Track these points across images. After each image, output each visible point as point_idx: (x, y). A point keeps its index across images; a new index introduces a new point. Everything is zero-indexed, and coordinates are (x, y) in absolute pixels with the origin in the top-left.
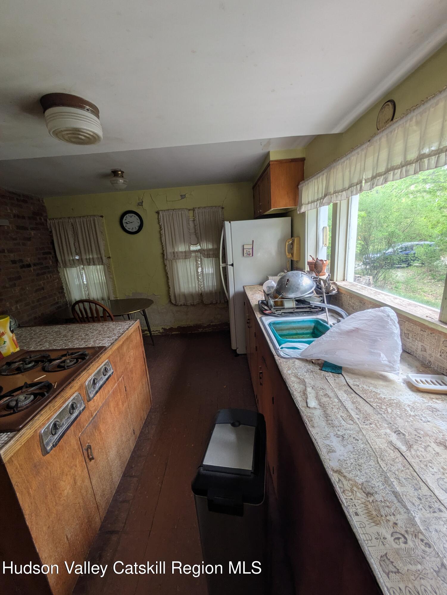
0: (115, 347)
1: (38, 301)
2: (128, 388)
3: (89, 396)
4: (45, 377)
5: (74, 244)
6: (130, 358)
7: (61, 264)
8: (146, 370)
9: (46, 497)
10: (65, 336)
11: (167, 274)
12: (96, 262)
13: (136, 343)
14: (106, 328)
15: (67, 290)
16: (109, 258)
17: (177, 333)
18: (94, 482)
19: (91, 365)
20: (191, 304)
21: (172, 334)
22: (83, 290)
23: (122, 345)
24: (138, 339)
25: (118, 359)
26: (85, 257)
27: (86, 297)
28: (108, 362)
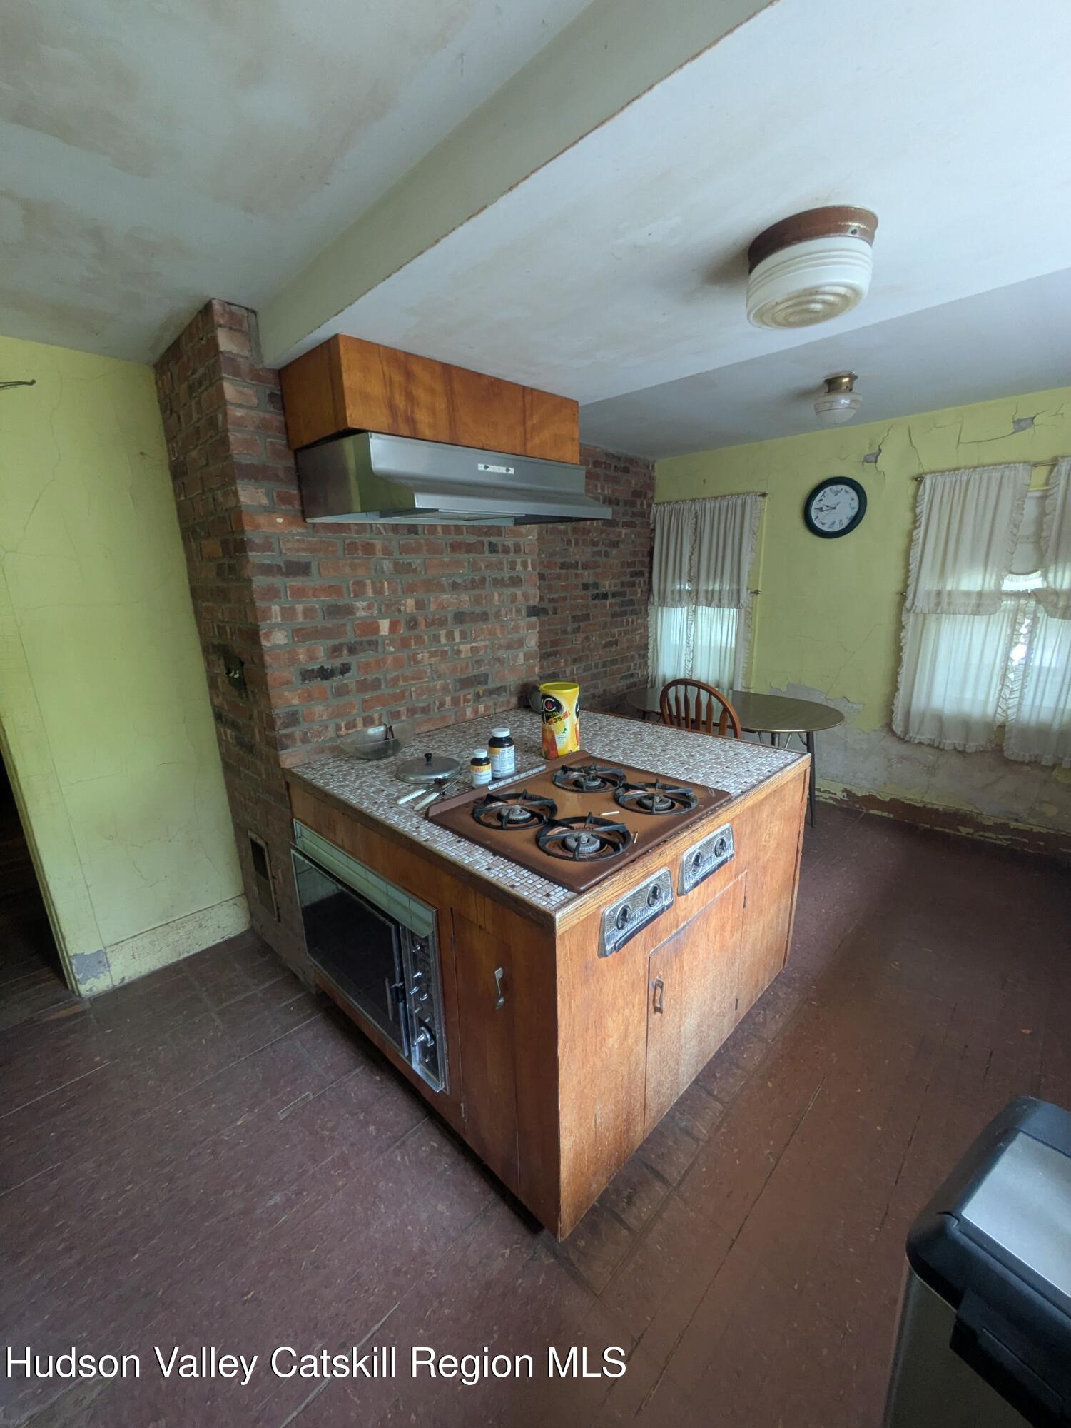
0: (750, 802)
1: (604, 665)
2: (749, 903)
3: (682, 885)
4: (616, 815)
5: (690, 557)
6: (770, 837)
7: (656, 599)
8: (794, 880)
9: (587, 1029)
10: (650, 746)
11: (900, 649)
12: (725, 601)
13: (791, 807)
14: (731, 754)
15: (653, 653)
16: (756, 593)
17: (885, 814)
18: (651, 1055)
19: (700, 824)
20: (955, 749)
21: (870, 814)
22: (683, 657)
23: (762, 802)
24: (796, 800)
25: (748, 831)
26: (705, 588)
27: (685, 673)
28: (728, 829)
